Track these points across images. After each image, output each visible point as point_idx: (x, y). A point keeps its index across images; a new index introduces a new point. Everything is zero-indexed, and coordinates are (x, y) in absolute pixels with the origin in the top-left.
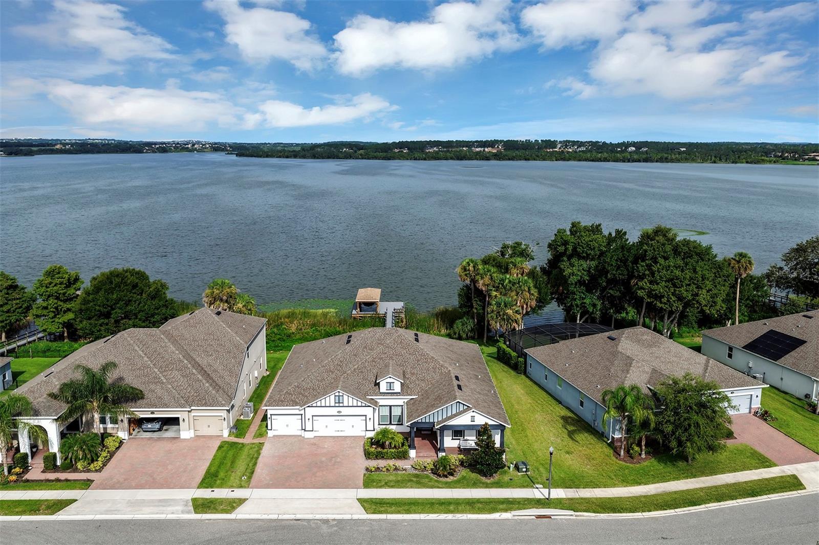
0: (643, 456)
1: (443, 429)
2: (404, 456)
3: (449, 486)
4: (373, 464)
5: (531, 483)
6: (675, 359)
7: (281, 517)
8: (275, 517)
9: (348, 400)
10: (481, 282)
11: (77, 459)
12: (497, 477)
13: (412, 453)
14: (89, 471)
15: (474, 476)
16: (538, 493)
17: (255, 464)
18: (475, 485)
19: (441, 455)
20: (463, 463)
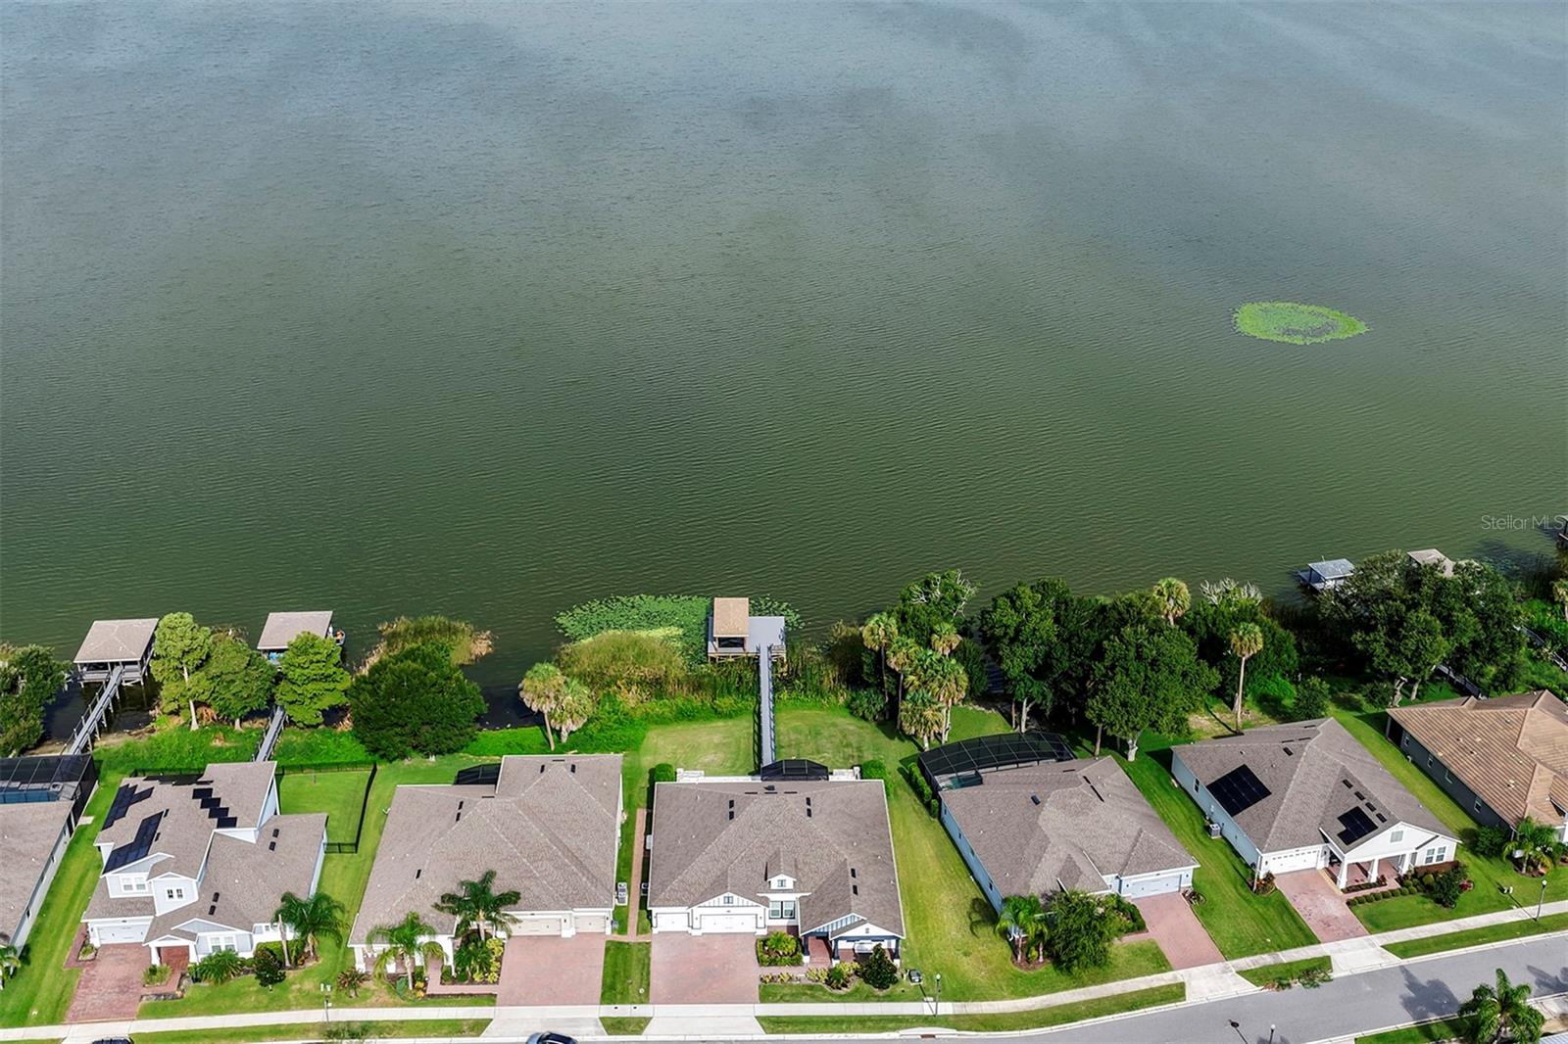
0: (1041, 960)
1: (838, 939)
2: (798, 962)
3: (842, 999)
4: (766, 972)
5: (921, 995)
6: (1103, 833)
8: (681, 1038)
9: (737, 899)
10: (894, 660)
11: (474, 971)
12: (889, 988)
13: (806, 959)
14: (486, 983)
15: (867, 987)
16: (925, 1008)
17: (648, 973)
18: (867, 999)
19: (835, 962)
20: (856, 972)
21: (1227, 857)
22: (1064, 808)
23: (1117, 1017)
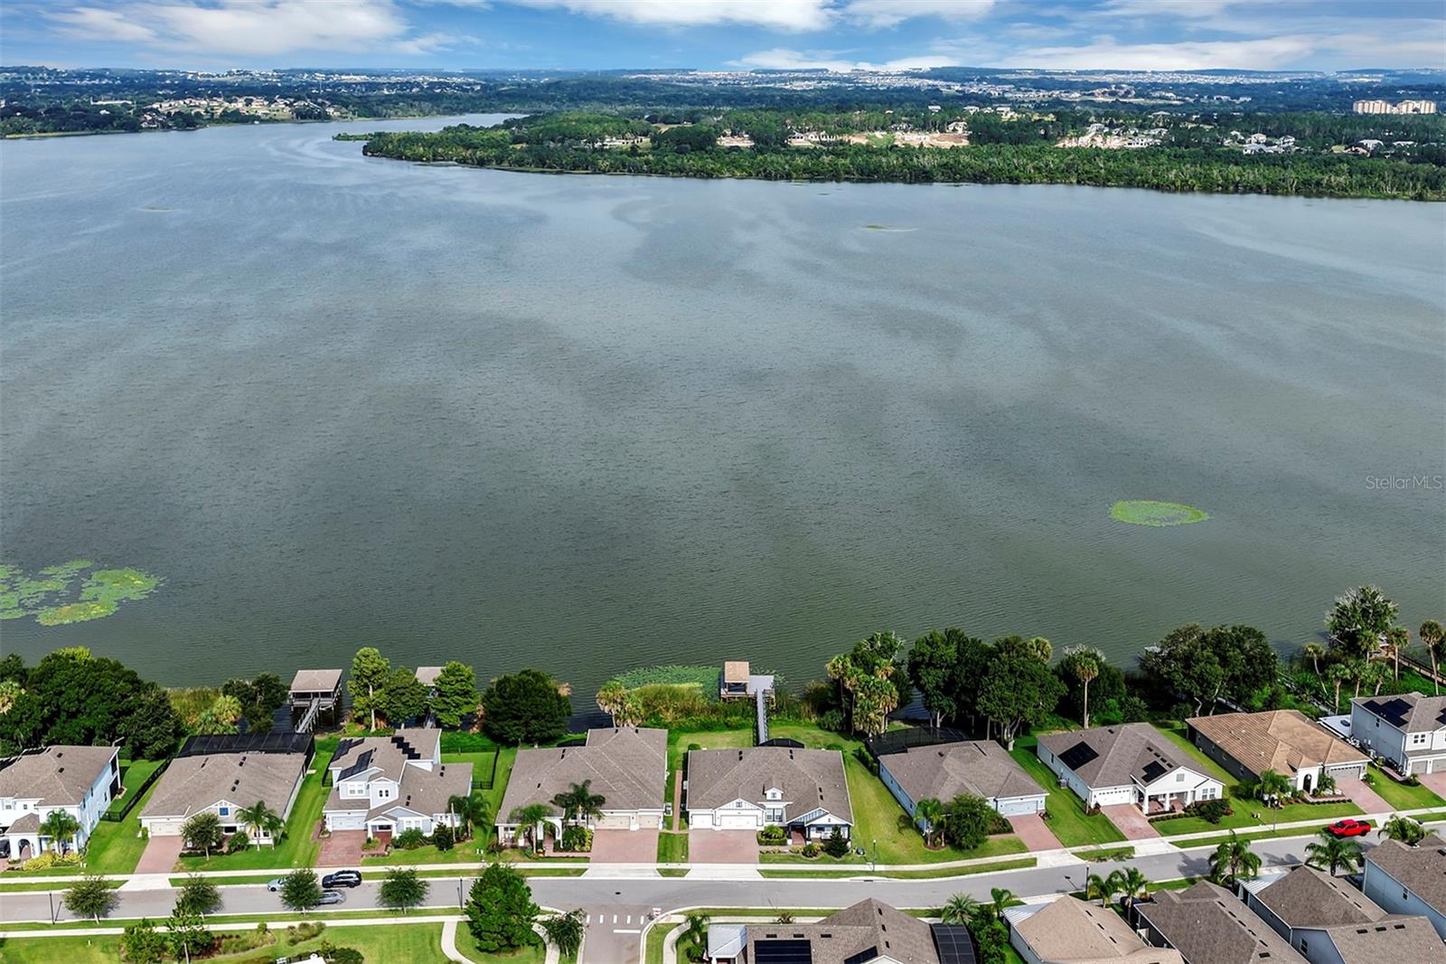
0: (943, 844)
1: (809, 827)
2: (784, 843)
3: (813, 862)
4: (764, 848)
5: (865, 861)
6: (985, 773)
7: (714, 879)
8: (709, 879)
9: (745, 805)
10: (848, 683)
11: (575, 844)
12: (843, 857)
13: (789, 842)
14: (583, 851)
15: (829, 857)
16: (868, 867)
17: (687, 848)
18: (830, 862)
19: (808, 843)
20: (822, 848)
21: (1070, 797)
22: (960, 758)
23: (991, 873)
